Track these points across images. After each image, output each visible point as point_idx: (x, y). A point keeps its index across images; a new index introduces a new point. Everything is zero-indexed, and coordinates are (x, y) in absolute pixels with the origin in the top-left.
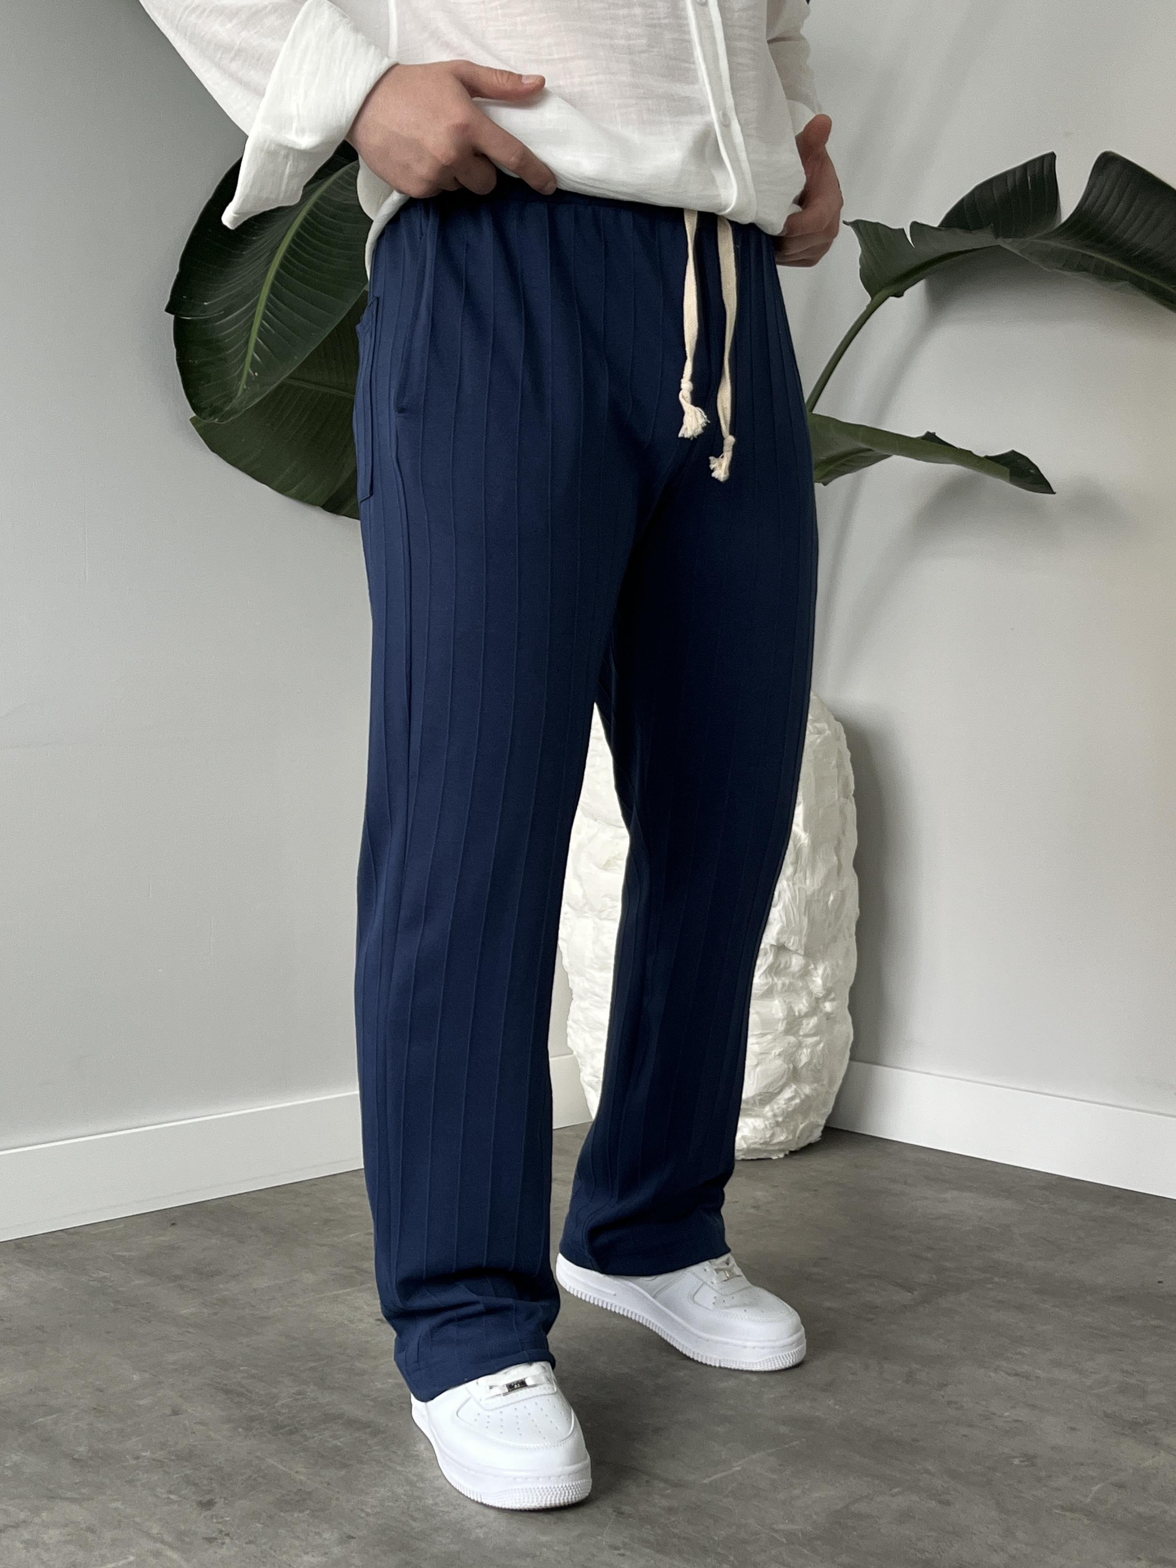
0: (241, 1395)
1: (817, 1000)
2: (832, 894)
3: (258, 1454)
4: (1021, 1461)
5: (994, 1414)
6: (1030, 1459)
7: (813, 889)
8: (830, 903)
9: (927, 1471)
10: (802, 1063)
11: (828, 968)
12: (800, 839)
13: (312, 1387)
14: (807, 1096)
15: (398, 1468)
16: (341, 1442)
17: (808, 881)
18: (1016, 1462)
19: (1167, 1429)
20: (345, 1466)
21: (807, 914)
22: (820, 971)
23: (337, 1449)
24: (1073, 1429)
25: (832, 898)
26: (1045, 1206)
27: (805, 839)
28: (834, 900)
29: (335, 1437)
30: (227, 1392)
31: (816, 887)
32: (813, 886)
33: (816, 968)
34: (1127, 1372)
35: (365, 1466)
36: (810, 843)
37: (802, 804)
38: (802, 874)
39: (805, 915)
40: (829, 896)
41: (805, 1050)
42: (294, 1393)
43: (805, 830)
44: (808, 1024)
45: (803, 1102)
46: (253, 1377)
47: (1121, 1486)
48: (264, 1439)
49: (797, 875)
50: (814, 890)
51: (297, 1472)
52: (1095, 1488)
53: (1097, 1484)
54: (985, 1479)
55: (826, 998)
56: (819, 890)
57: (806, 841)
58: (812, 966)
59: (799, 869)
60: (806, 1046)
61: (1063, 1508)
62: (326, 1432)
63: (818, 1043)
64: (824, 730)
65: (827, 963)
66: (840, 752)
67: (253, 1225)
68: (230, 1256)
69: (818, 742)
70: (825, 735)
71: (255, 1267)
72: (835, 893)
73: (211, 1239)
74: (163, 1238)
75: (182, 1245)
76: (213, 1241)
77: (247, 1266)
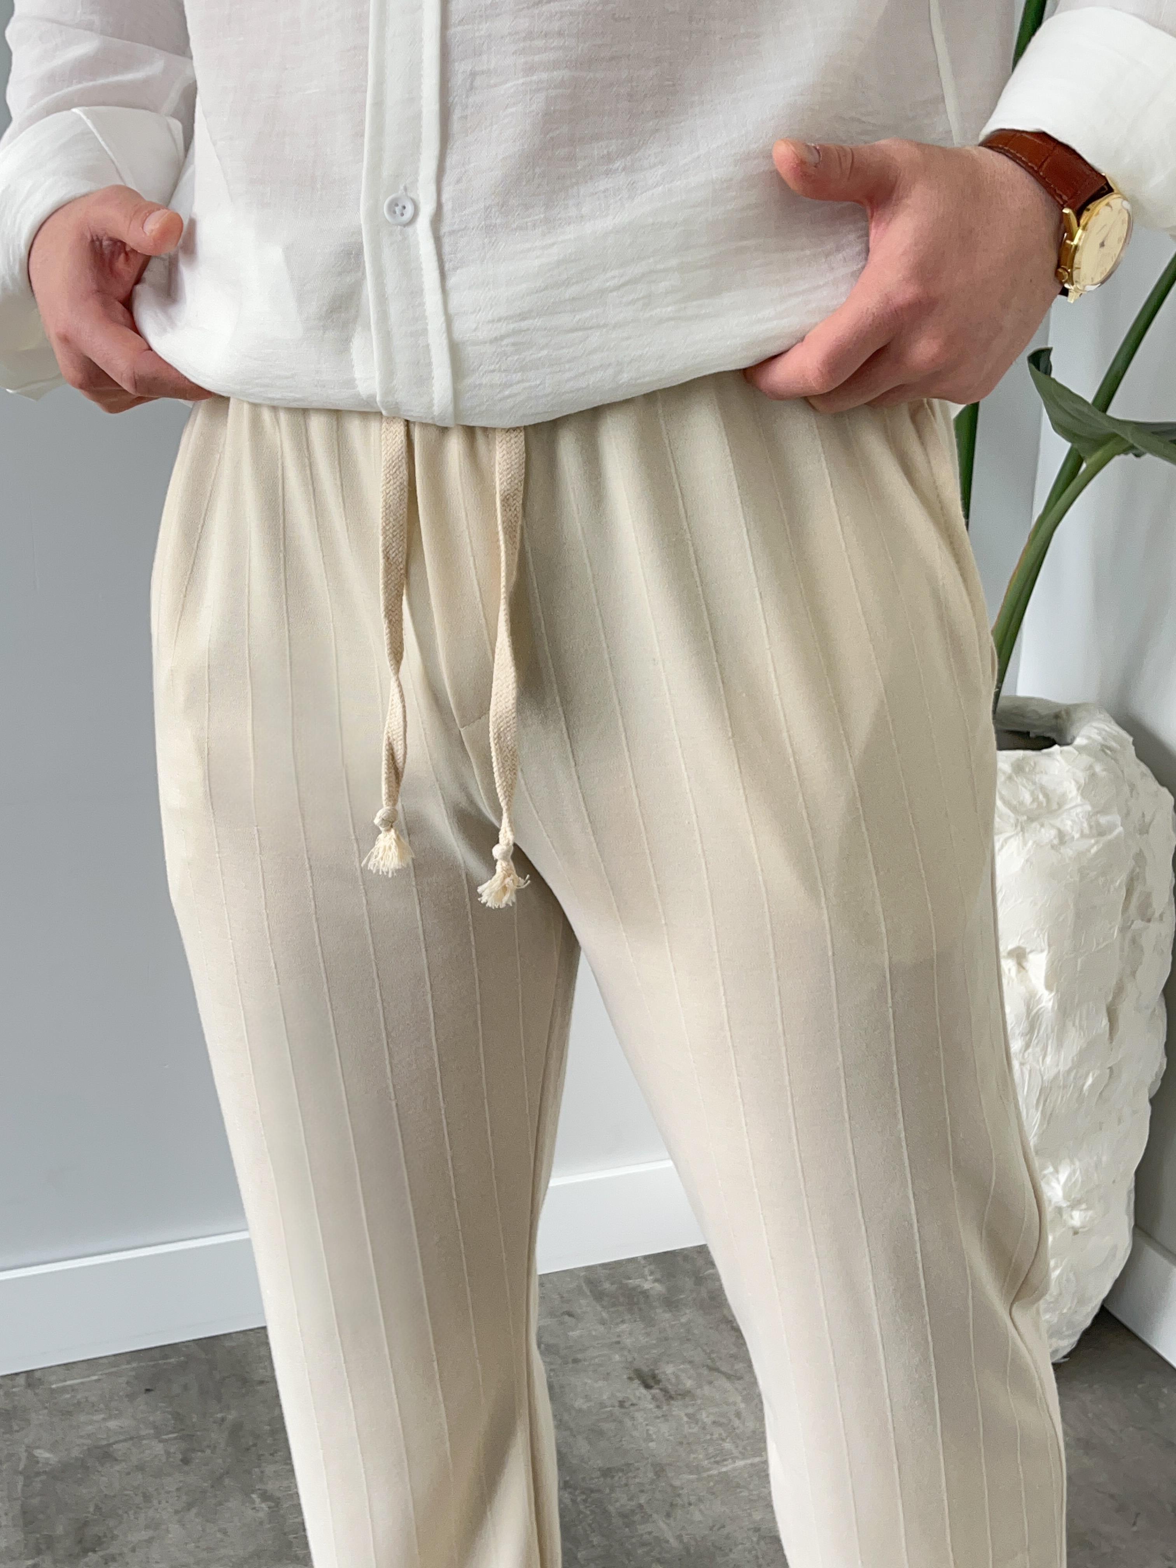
2: (1091, 1074)
7: (1055, 1071)
8: (1086, 1087)
11: (1078, 1173)
12: (1039, 1001)
17: (1048, 1059)
21: (1040, 1108)
22: (1063, 1176)
25: (1090, 1081)
27: (1050, 1000)
28: (1092, 1086)
31: (1062, 1068)
32: (1058, 1065)
33: (1057, 1171)
36: (1056, 1008)
37: (1046, 952)
38: (1038, 1049)
39: (1037, 1109)
43: (1049, 987)
49: (1030, 1050)
50: (1059, 1072)
56: (1069, 1071)
57: (1050, 1004)
58: (1051, 1169)
59: (1034, 1042)
64: (1112, 827)
65: (1077, 1163)
66: (1140, 857)
67: (232, 1416)
68: (147, 1498)
69: (1094, 850)
70: (1110, 837)
71: (150, 1541)
72: (1097, 1072)
73: (160, 1441)
74: (112, 1424)
75: (120, 1449)
76: (159, 1448)
77: (145, 1535)
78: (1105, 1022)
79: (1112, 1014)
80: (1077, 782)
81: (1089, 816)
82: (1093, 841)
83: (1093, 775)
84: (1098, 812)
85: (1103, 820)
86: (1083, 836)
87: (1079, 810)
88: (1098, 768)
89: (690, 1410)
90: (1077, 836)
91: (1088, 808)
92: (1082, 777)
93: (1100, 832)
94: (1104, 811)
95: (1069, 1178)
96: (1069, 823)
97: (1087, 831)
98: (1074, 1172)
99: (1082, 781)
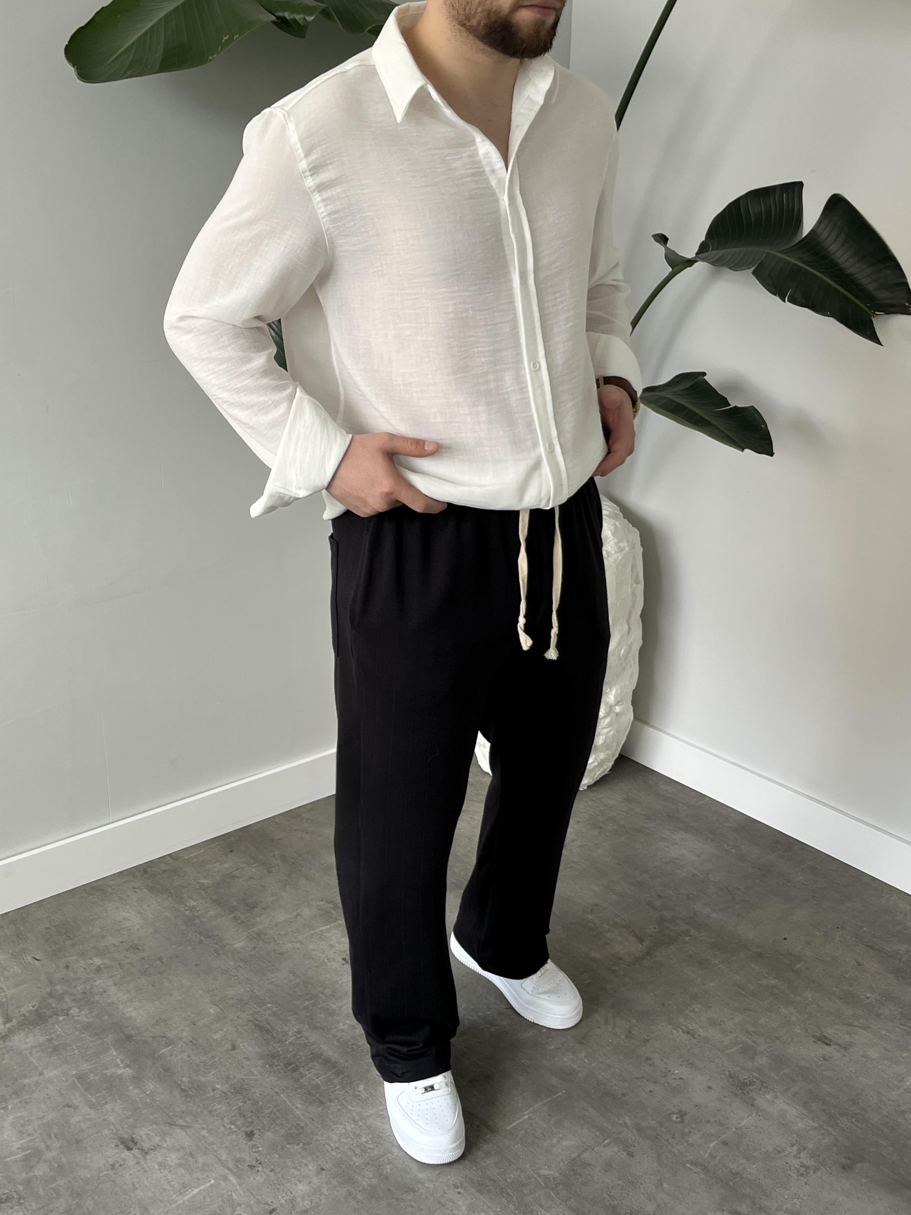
0: (268, 1031)
1: (611, 706)
3: (277, 1090)
4: (677, 1118)
5: (669, 1071)
6: (682, 1114)
8: (621, 654)
9: (625, 1125)
10: (599, 744)
13: (306, 1026)
14: (602, 760)
15: (350, 1107)
16: (320, 1081)
18: (674, 1118)
19: (760, 1090)
20: (322, 1103)
22: (613, 692)
23: (318, 1087)
24: (710, 1088)
25: (623, 651)
26: (733, 851)
29: (317, 1076)
30: (261, 1028)
33: (611, 690)
34: (748, 1032)
35: (332, 1104)
40: (621, 650)
41: (601, 737)
42: (296, 1032)
44: (604, 722)
45: (599, 763)
46: (274, 1014)
47: (725, 1143)
48: (280, 1075)
51: (296, 1108)
52: (711, 1145)
53: (713, 1141)
54: (655, 1134)
55: (616, 705)
58: (609, 690)
60: (602, 735)
61: (692, 1163)
62: (312, 1071)
63: (610, 731)
64: (624, 548)
65: (618, 686)
66: (634, 557)
67: (276, 853)
68: (263, 887)
69: (620, 558)
70: (625, 552)
71: (277, 899)
72: (625, 647)
73: (252, 867)
74: (225, 866)
75: (237, 873)
76: (254, 870)
77: (273, 898)
78: (627, 627)
79: (628, 622)
80: (611, 531)
81: (616, 544)
82: (619, 554)
83: (616, 527)
84: (618, 542)
85: (621, 545)
86: (616, 552)
87: (612, 542)
88: (617, 524)
89: (470, 816)
90: (613, 552)
91: (616, 541)
92: (612, 528)
93: (621, 550)
94: (620, 541)
95: (616, 692)
96: (609, 548)
97: (616, 550)
98: (617, 690)
99: (613, 530)
